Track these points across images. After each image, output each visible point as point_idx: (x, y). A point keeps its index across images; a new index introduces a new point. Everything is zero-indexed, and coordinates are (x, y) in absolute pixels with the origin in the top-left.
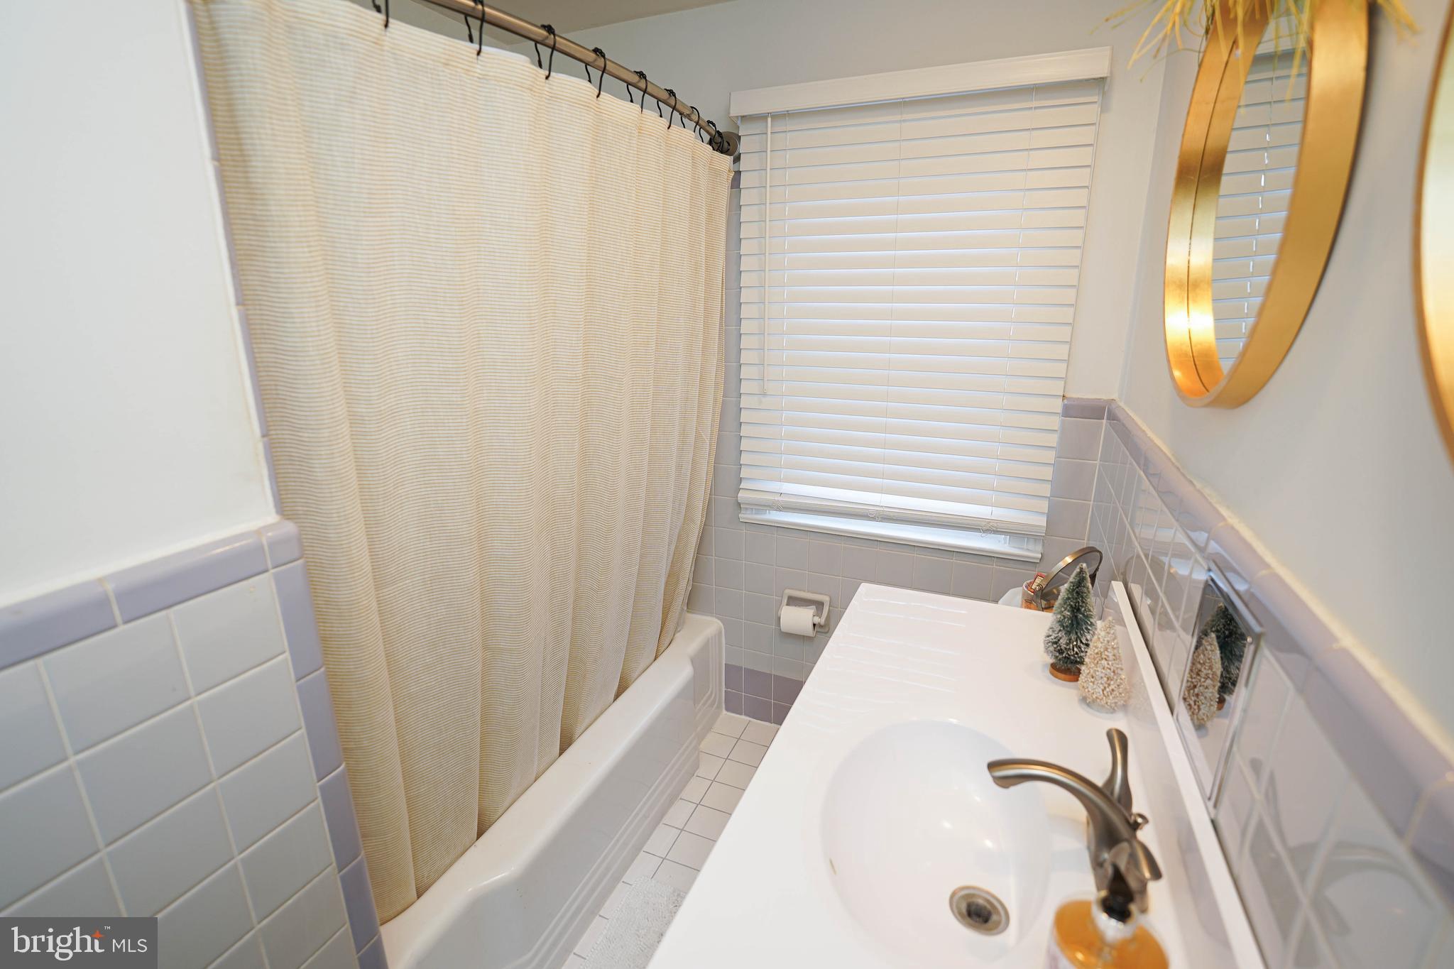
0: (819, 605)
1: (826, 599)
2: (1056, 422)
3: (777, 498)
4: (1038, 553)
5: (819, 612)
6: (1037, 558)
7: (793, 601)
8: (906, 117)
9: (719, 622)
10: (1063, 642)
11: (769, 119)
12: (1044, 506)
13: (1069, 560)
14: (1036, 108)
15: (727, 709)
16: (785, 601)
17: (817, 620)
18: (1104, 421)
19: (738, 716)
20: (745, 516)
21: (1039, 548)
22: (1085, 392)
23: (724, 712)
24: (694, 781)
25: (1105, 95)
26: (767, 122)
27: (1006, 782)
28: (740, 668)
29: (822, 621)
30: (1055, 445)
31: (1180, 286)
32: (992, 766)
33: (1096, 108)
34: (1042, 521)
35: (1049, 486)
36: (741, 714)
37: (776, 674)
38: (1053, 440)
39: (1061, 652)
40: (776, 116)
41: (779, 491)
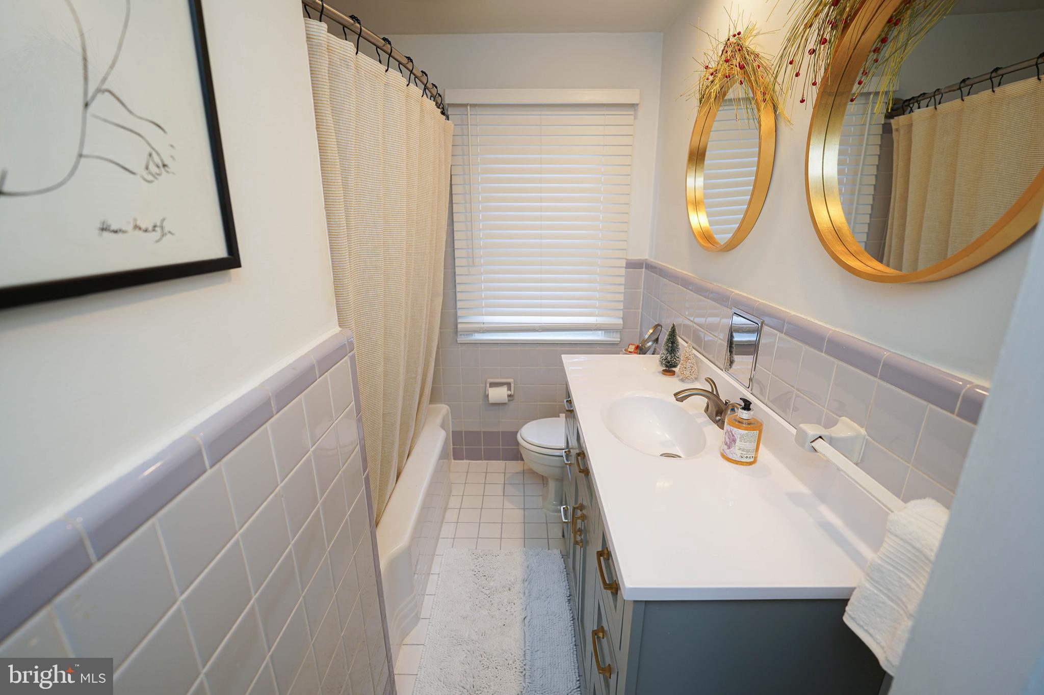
0: (509, 384)
1: (511, 380)
2: (623, 271)
3: (482, 326)
4: (617, 338)
5: (509, 389)
6: (617, 341)
7: (493, 385)
8: (543, 113)
9: (447, 406)
10: (669, 358)
11: (469, 107)
12: (621, 314)
13: (651, 331)
14: (607, 115)
15: (455, 459)
16: (488, 385)
17: (509, 393)
18: (644, 270)
19: (461, 461)
20: (461, 339)
21: (618, 336)
22: (635, 256)
23: (453, 461)
24: (452, 498)
25: (635, 110)
26: (467, 108)
27: (682, 400)
28: (461, 432)
29: (512, 392)
30: (624, 283)
31: (693, 204)
32: (675, 395)
33: (632, 117)
34: (620, 321)
35: (622, 304)
36: (463, 460)
37: (484, 430)
38: (622, 280)
39: (668, 362)
40: (473, 106)
41: (482, 322)
